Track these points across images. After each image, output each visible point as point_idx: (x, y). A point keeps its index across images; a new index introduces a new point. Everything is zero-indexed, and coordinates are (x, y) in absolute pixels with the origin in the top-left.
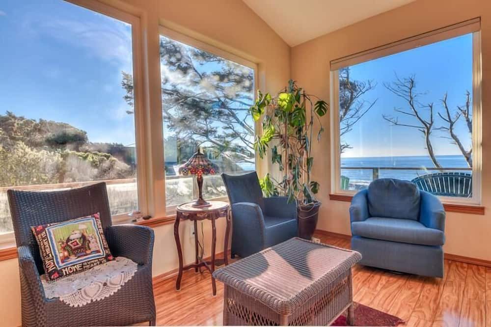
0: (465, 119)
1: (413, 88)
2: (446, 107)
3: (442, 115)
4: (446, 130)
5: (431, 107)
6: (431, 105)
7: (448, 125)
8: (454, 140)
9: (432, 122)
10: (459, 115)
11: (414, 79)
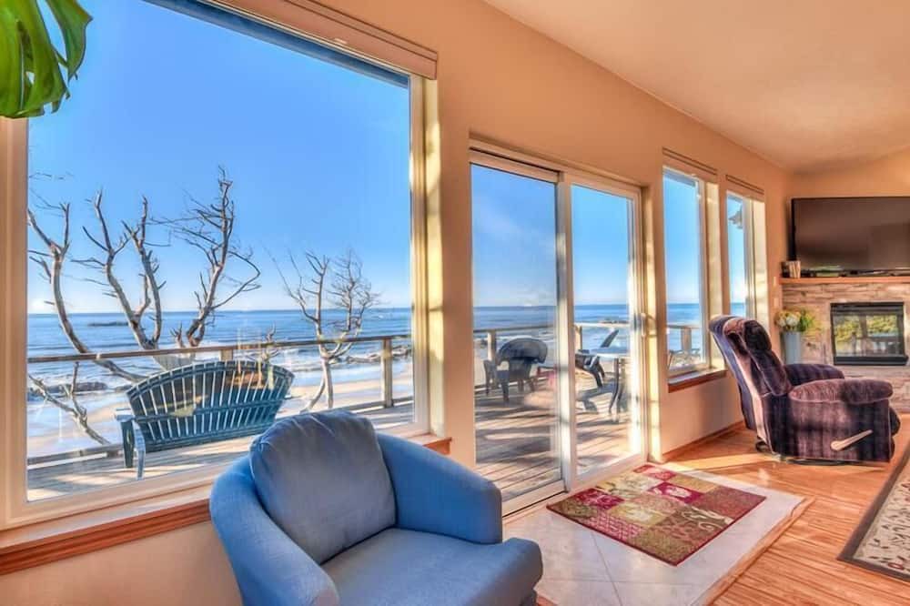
0: (137, 250)
2: (102, 219)
3: (91, 234)
4: (98, 265)
5: (67, 211)
6: (66, 208)
7: (104, 257)
8: (112, 289)
9: (67, 245)
10: (127, 241)
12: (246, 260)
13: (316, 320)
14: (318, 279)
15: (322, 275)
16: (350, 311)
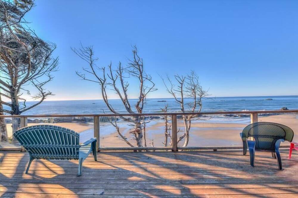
0: (120, 79)
1: (92, 55)
3: (109, 75)
5: (104, 70)
6: (104, 68)
10: (117, 76)
11: (92, 49)
12: (149, 80)
13: (181, 102)
14: (180, 85)
15: (182, 84)
16: (195, 99)
